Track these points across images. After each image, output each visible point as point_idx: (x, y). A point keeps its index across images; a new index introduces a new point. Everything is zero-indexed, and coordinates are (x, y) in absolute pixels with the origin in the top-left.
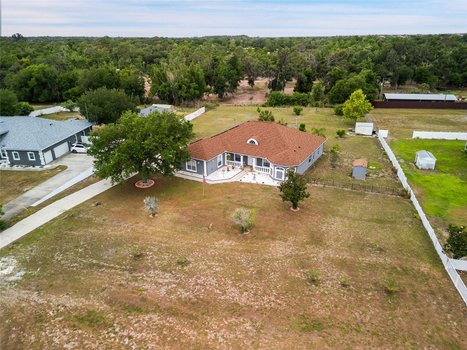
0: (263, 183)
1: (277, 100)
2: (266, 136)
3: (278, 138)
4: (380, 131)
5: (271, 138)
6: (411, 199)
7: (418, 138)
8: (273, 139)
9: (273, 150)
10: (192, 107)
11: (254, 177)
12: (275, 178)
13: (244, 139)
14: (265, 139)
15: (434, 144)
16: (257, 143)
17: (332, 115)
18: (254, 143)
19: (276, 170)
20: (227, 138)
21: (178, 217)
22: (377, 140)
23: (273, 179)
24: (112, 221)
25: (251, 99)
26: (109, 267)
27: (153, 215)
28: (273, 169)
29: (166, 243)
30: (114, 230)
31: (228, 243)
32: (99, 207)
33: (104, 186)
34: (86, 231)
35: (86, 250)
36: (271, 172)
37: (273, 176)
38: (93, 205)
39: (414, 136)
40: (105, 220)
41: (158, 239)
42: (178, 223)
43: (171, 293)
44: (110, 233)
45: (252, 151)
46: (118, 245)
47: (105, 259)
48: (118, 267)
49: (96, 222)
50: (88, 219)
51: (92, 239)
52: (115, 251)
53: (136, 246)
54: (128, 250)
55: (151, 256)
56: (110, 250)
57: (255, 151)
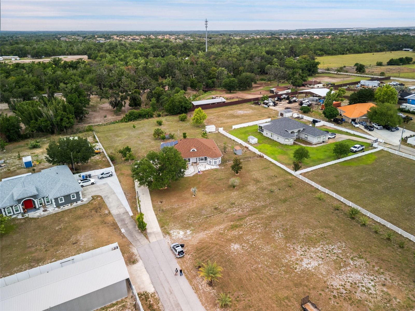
0: (211, 168)
1: (134, 116)
5: (200, 146)
6: (265, 157)
7: (235, 129)
8: (202, 147)
9: (206, 152)
10: (75, 133)
11: (205, 167)
12: (213, 164)
13: (187, 150)
14: (197, 147)
15: (244, 131)
16: (196, 150)
17: (178, 121)
19: (214, 161)
21: (204, 192)
22: (221, 134)
23: (212, 165)
24: (182, 204)
25: (105, 117)
26: (213, 215)
27: (194, 195)
28: (212, 161)
29: (216, 201)
30: (190, 206)
31: (235, 193)
32: (164, 203)
33: (144, 195)
34: (180, 211)
35: (194, 216)
36: (210, 162)
37: (212, 164)
38: (160, 203)
39: (233, 128)
40: (178, 205)
41: (212, 202)
42: (208, 194)
43: (243, 211)
44: (191, 208)
45: (196, 155)
46: (202, 209)
47: (207, 214)
48: (215, 214)
49: (176, 207)
50: (170, 208)
51: (189, 212)
52: (205, 211)
53: (209, 207)
54: (209, 209)
55: (220, 207)
56: (202, 212)
57: (198, 154)
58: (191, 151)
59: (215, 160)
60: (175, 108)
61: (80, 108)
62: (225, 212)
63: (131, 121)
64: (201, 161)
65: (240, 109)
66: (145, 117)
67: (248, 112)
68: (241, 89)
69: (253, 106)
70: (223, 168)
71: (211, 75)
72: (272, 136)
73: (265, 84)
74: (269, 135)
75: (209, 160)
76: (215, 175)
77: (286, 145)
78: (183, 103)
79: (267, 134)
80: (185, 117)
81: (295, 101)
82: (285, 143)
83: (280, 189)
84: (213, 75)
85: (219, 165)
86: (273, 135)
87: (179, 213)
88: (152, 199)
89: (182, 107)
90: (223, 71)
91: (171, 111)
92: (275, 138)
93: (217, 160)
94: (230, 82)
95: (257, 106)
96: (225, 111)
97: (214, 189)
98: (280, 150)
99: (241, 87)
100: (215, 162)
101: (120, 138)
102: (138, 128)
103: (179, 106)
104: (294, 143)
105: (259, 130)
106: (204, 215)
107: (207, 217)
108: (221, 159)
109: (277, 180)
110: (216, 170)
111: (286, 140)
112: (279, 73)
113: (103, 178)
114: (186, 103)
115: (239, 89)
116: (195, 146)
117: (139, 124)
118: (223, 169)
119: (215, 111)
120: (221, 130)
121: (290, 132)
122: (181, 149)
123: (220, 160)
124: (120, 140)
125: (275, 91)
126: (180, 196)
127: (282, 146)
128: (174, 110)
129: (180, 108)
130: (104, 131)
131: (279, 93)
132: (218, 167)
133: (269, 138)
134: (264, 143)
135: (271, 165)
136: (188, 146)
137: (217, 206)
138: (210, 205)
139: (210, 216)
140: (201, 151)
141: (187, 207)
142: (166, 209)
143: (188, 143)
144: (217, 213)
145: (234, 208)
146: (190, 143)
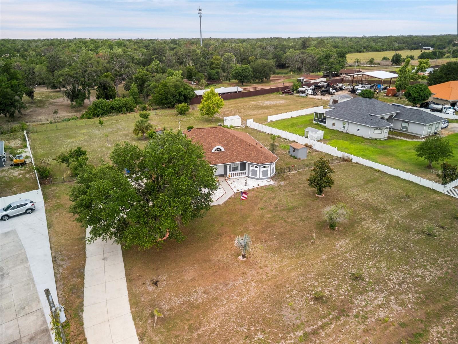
0: (258, 185)
2: (224, 141)
3: (237, 139)
4: (248, 120)
6: (355, 160)
7: (271, 122)
8: (233, 142)
9: (243, 152)
11: (246, 183)
12: (261, 177)
14: (225, 144)
15: (289, 123)
16: (223, 150)
17: (176, 115)
18: (221, 150)
21: (264, 245)
22: (251, 129)
23: (259, 179)
24: (216, 288)
25: (56, 112)
26: (322, 327)
27: (244, 256)
28: (258, 170)
29: (308, 272)
30: (240, 295)
31: (343, 242)
32: (163, 285)
33: (107, 262)
34: (216, 317)
35: (263, 331)
36: (254, 173)
37: (258, 177)
38: (151, 288)
39: (269, 120)
40: (206, 293)
42: (276, 250)
43: (403, 304)
44: (244, 299)
45: (225, 159)
46: (279, 303)
47: (302, 324)
48: (327, 320)
49: (200, 301)
50: (183, 304)
51: (243, 318)
52: (290, 310)
53: (294, 292)
54: (298, 300)
55: (326, 291)
56: (283, 313)
57: (228, 158)
58: (213, 151)
59: (265, 169)
60: (169, 96)
61: (9, 97)
62: (351, 309)
63: (98, 116)
64: (235, 172)
65: (267, 100)
66: (122, 111)
67: (281, 102)
68: (257, 81)
69: (283, 96)
70: (282, 183)
71: (214, 65)
72: (344, 127)
73: (284, 77)
74: (338, 126)
75: (251, 168)
76: (273, 198)
77: (376, 139)
78: (182, 89)
79: (334, 124)
80: (186, 108)
81: (341, 89)
82: (374, 136)
83: (442, 227)
84: (216, 65)
85: (273, 178)
86: (346, 125)
87: (215, 323)
88: (127, 275)
89: (180, 94)
90: (231, 57)
91: (163, 101)
92: (352, 129)
93: (269, 169)
94: (243, 70)
95: (289, 96)
96: (245, 102)
97: (284, 234)
98: (371, 148)
99: (256, 78)
100: (265, 173)
101: (73, 140)
102: (108, 125)
103: (176, 93)
104: (389, 138)
105: (315, 120)
106: (297, 328)
107: (306, 335)
108: (274, 166)
109: (415, 206)
110: (269, 188)
111: (376, 131)
112: (307, 58)
113: (9, 217)
114: (186, 89)
115: (254, 81)
116: (220, 142)
117: (111, 120)
118: (285, 186)
119: (229, 103)
120: (251, 123)
121: (379, 117)
123: (273, 168)
124: (73, 142)
125: (305, 80)
126: (205, 261)
127: (371, 143)
128: (166, 100)
129: (178, 96)
130: (48, 131)
131: (311, 82)
132: (272, 182)
133: (338, 131)
134: (334, 138)
135: (377, 174)
136: (205, 141)
137: (315, 287)
138: (297, 286)
139: (315, 332)
140: (234, 150)
141: (233, 297)
142: (171, 310)
143: (204, 135)
144: (331, 317)
145: (370, 293)
146: (208, 135)
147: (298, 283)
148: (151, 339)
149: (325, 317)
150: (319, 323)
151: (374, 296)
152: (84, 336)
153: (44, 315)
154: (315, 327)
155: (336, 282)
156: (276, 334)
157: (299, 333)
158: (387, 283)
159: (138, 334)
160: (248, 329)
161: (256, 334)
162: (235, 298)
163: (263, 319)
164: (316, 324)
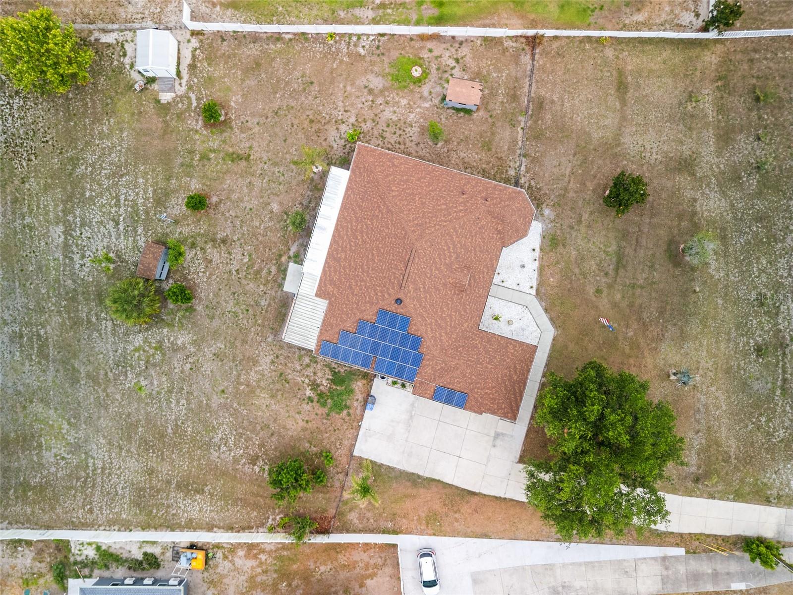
0: (534, 250)
2: (450, 257)
3: (457, 232)
5: (455, 247)
9: (484, 239)
13: (452, 300)
14: (456, 258)
20: (447, 334)
26: (784, 372)
27: (674, 374)
29: (729, 333)
34: (728, 438)
35: (761, 415)
41: (723, 346)
44: (724, 408)
45: (483, 277)
46: (744, 385)
47: (773, 383)
48: (781, 363)
49: (703, 441)
50: (699, 455)
51: (741, 420)
52: (756, 382)
53: (742, 363)
54: (751, 368)
55: (757, 339)
56: (755, 389)
57: (484, 272)
62: (784, 337)
70: (548, 213)
87: (733, 443)
107: (783, 388)
110: (551, 242)
118: (559, 217)
122: (442, 318)
136: (437, 289)
137: (748, 343)
138: (738, 356)
139: (785, 380)
140: (475, 251)
141: (715, 414)
142: (699, 467)
143: (424, 284)
144: (780, 358)
145: (782, 307)
146: (426, 276)
147: (735, 353)
148: (717, 491)
149: (778, 362)
150: (780, 371)
151: (786, 307)
152: (686, 534)
153: (645, 559)
154: (780, 376)
155: (755, 322)
156: (769, 408)
157: (778, 392)
158: (783, 284)
159: (708, 498)
160: (753, 423)
161: (761, 421)
162: (717, 413)
163: (751, 407)
164: (779, 374)
